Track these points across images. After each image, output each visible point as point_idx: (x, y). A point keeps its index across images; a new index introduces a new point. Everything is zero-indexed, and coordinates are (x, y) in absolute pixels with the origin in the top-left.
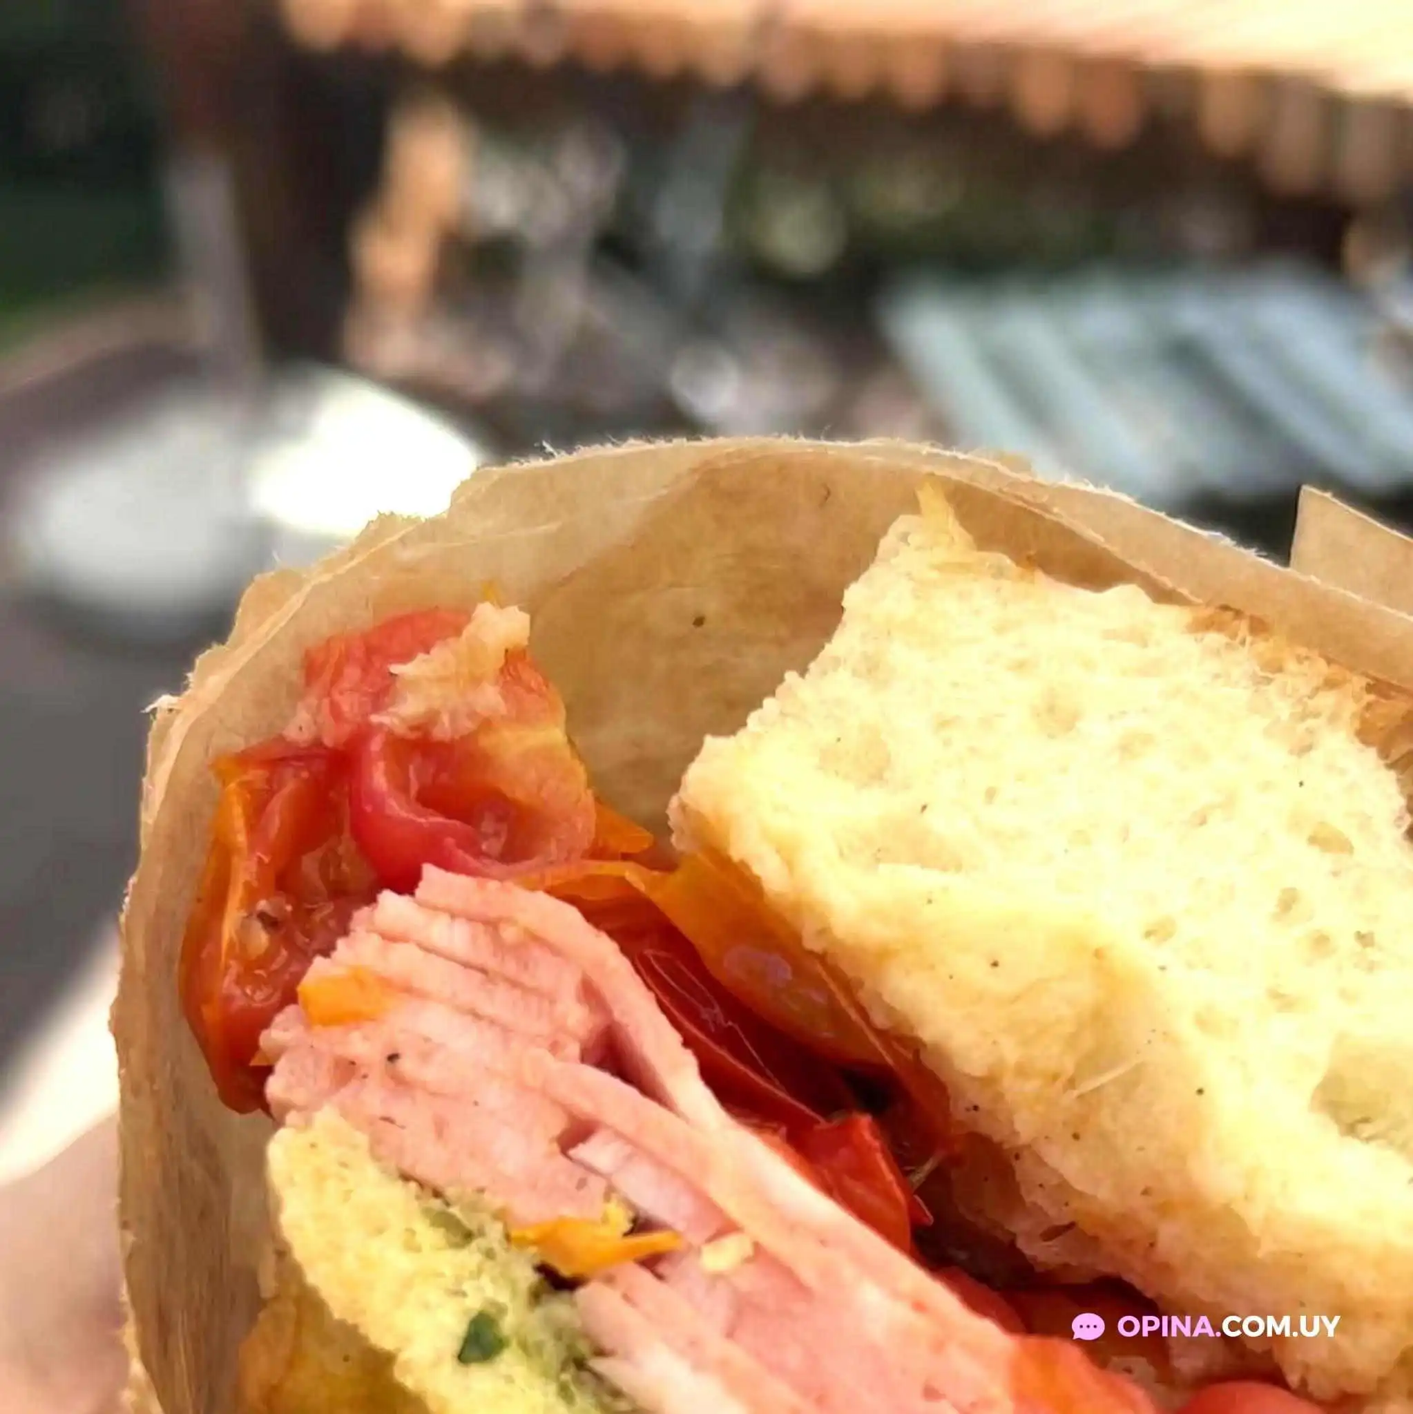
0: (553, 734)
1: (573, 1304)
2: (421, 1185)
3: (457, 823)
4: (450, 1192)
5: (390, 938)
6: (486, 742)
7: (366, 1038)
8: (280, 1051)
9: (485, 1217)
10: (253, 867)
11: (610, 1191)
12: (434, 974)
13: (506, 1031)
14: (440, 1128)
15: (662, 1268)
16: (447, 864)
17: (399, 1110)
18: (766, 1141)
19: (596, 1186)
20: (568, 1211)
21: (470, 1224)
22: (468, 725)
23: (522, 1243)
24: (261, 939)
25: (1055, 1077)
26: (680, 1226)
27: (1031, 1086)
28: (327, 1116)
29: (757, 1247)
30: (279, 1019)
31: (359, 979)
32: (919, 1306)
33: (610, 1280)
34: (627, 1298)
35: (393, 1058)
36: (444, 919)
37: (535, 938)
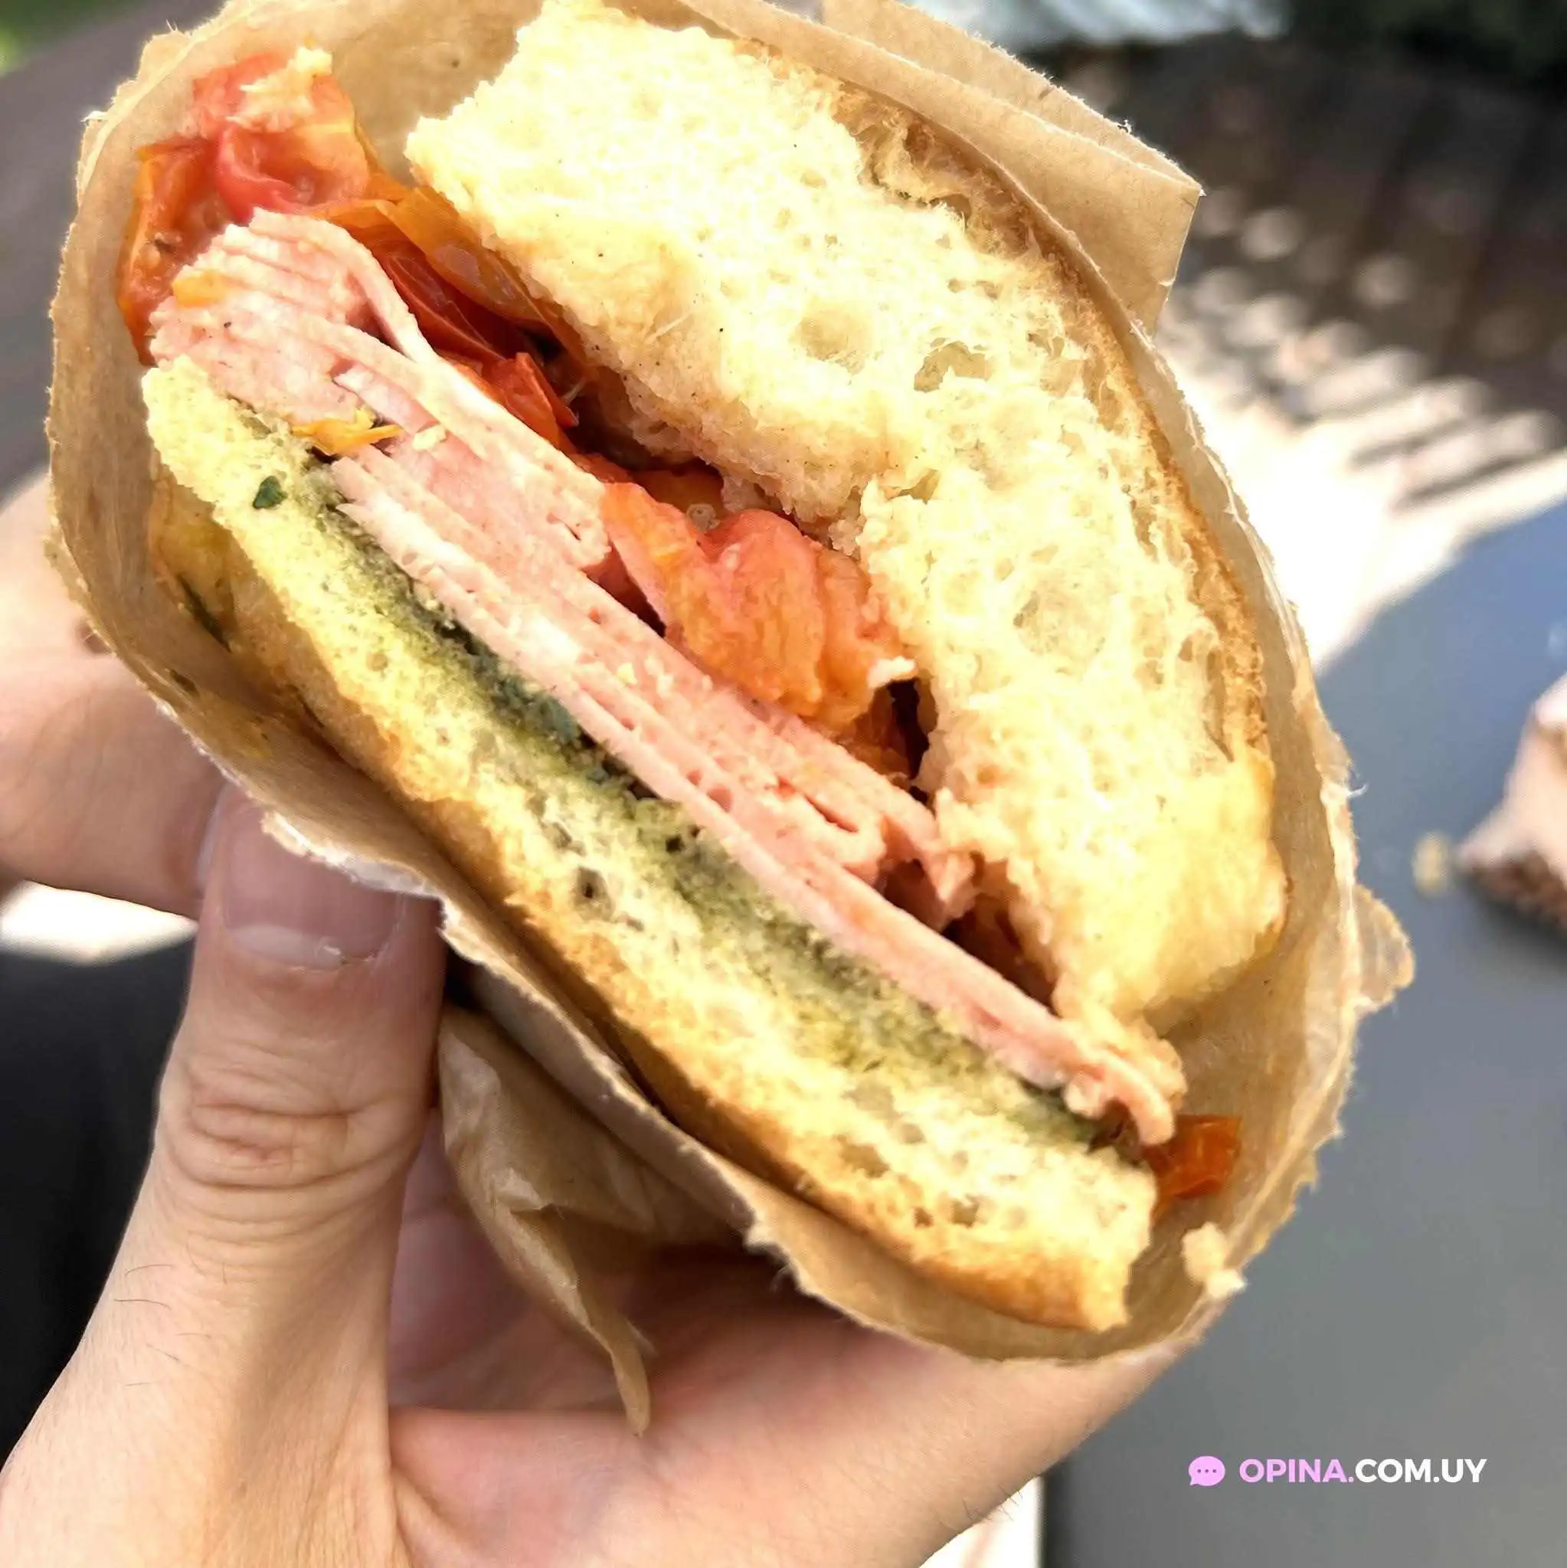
0: (344, 126)
1: (330, 471)
2: (239, 401)
3: (281, 182)
4: (257, 405)
5: (232, 252)
6: (301, 133)
7: (212, 314)
8: (160, 324)
9: (278, 420)
10: (155, 213)
11: (361, 403)
12: (256, 273)
13: (298, 306)
14: (255, 367)
15: (390, 449)
16: (269, 205)
17: (231, 357)
18: (460, 371)
19: (351, 400)
20: (331, 415)
21: (270, 426)
22: (289, 123)
23: (301, 435)
24: (155, 255)
25: (642, 326)
26: (401, 423)
27: (627, 332)
28: (183, 362)
29: (448, 433)
30: (161, 305)
31: (209, 279)
32: (548, 467)
33: (355, 457)
34: (366, 468)
35: (227, 325)
36: (265, 241)
37: (318, 249)
